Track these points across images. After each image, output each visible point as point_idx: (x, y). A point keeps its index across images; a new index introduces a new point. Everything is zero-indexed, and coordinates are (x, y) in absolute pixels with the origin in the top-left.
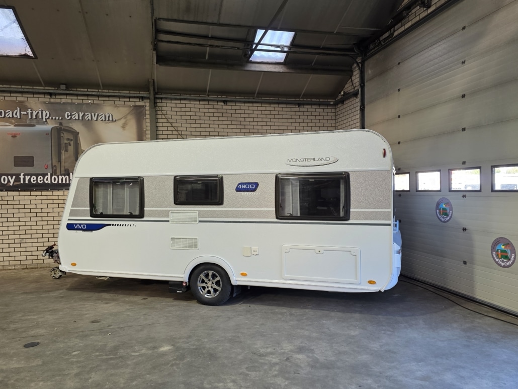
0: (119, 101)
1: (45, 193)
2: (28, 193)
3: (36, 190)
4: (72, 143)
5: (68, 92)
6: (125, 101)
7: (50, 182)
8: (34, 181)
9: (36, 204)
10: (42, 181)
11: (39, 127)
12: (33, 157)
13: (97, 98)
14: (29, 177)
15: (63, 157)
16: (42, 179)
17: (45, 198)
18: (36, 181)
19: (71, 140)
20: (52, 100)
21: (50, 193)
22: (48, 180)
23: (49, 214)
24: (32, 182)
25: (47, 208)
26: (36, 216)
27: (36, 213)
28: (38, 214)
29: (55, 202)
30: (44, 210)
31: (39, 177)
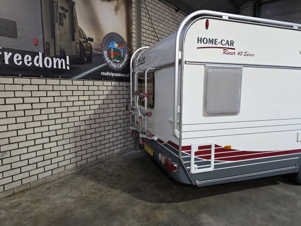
1: (35, 81)
2: (9, 80)
3: (22, 76)
4: (67, 14)
7: (41, 66)
8: (18, 61)
9: (23, 98)
10: (31, 63)
12: (15, 23)
14: (10, 54)
15: (58, 33)
16: (30, 59)
17: (36, 88)
18: (21, 63)
19: (67, 11)
21: (42, 81)
22: (39, 62)
23: (43, 112)
24: (16, 62)
25: (40, 102)
26: (25, 116)
27: (24, 110)
28: (27, 113)
29: (50, 94)
30: (35, 106)
31: (26, 56)
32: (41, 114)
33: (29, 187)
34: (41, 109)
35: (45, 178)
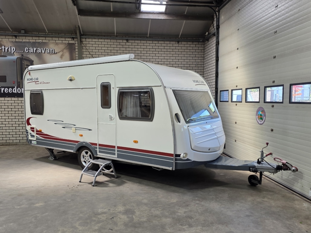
0: (59, 40)
1: (13, 99)
2: (3, 99)
3: (8, 97)
5: (26, 35)
6: (62, 41)
7: (16, 92)
8: (6, 91)
9: (8, 106)
10: (11, 92)
11: (9, 58)
12: (5, 76)
13: (44, 39)
14: (4, 88)
16: (11, 90)
17: (13, 102)
18: (7, 92)
20: (17, 40)
21: (16, 99)
22: (15, 91)
23: (16, 112)
24: (5, 92)
25: (15, 108)
26: (8, 113)
27: (8, 111)
28: (10, 112)
29: (19, 104)
30: (13, 110)
31: (10, 89)
32: (15, 113)
33: (9, 144)
34: (15, 111)
35: (16, 142)
